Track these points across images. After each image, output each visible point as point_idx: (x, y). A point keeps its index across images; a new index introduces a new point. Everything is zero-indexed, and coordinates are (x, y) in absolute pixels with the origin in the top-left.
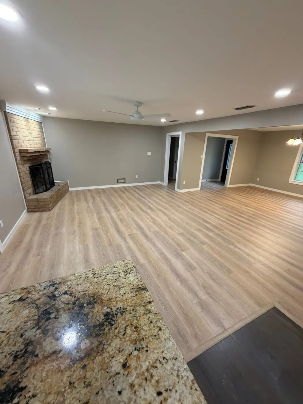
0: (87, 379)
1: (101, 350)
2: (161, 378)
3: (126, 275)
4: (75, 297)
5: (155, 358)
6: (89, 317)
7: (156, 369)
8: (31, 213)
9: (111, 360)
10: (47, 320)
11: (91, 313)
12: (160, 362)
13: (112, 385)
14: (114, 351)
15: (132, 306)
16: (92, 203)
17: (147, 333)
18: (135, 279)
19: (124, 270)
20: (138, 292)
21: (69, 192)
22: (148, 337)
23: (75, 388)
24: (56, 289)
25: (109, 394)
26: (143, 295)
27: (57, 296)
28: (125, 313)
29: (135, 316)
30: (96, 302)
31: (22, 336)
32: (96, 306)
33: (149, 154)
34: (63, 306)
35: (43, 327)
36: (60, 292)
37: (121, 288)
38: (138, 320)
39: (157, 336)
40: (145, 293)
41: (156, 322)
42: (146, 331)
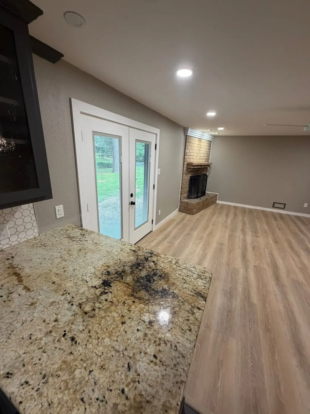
0: (131, 307)
1: (147, 303)
2: (163, 352)
3: (198, 278)
4: (156, 267)
5: (170, 340)
6: (154, 283)
7: (165, 345)
8: (181, 212)
9: (146, 312)
10: (136, 268)
11: (157, 281)
12: (171, 345)
13: (138, 323)
14: (152, 310)
15: (183, 299)
16: (231, 220)
17: (179, 322)
18: (202, 285)
19: (200, 274)
20: (197, 295)
21: (215, 204)
22: (177, 325)
23: (124, 306)
24: (151, 256)
25: (133, 324)
26: (198, 300)
27: (149, 260)
28: (175, 299)
29: (180, 306)
30: (164, 278)
31: (124, 266)
32: (163, 280)
34: (147, 267)
35: (133, 269)
36: (152, 259)
37: (186, 283)
38: (179, 310)
39: (183, 331)
40: (201, 300)
41: (191, 323)
42: (180, 321)
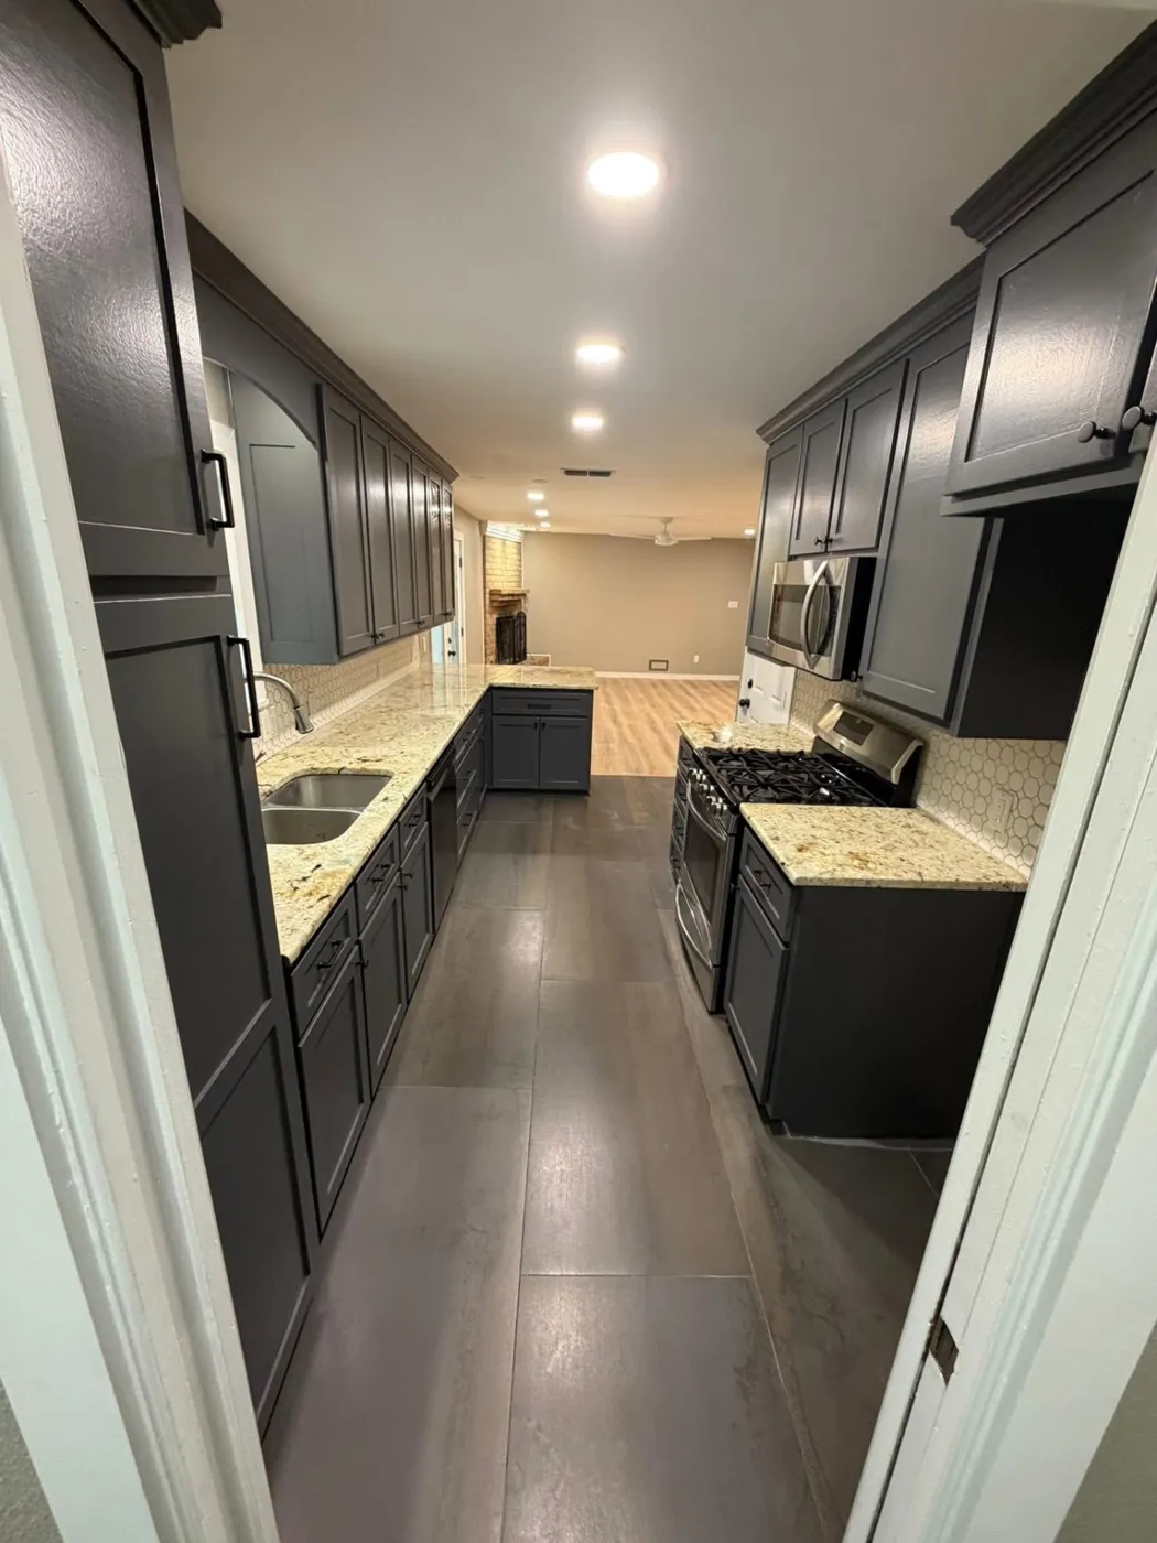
33: (733, 605)
